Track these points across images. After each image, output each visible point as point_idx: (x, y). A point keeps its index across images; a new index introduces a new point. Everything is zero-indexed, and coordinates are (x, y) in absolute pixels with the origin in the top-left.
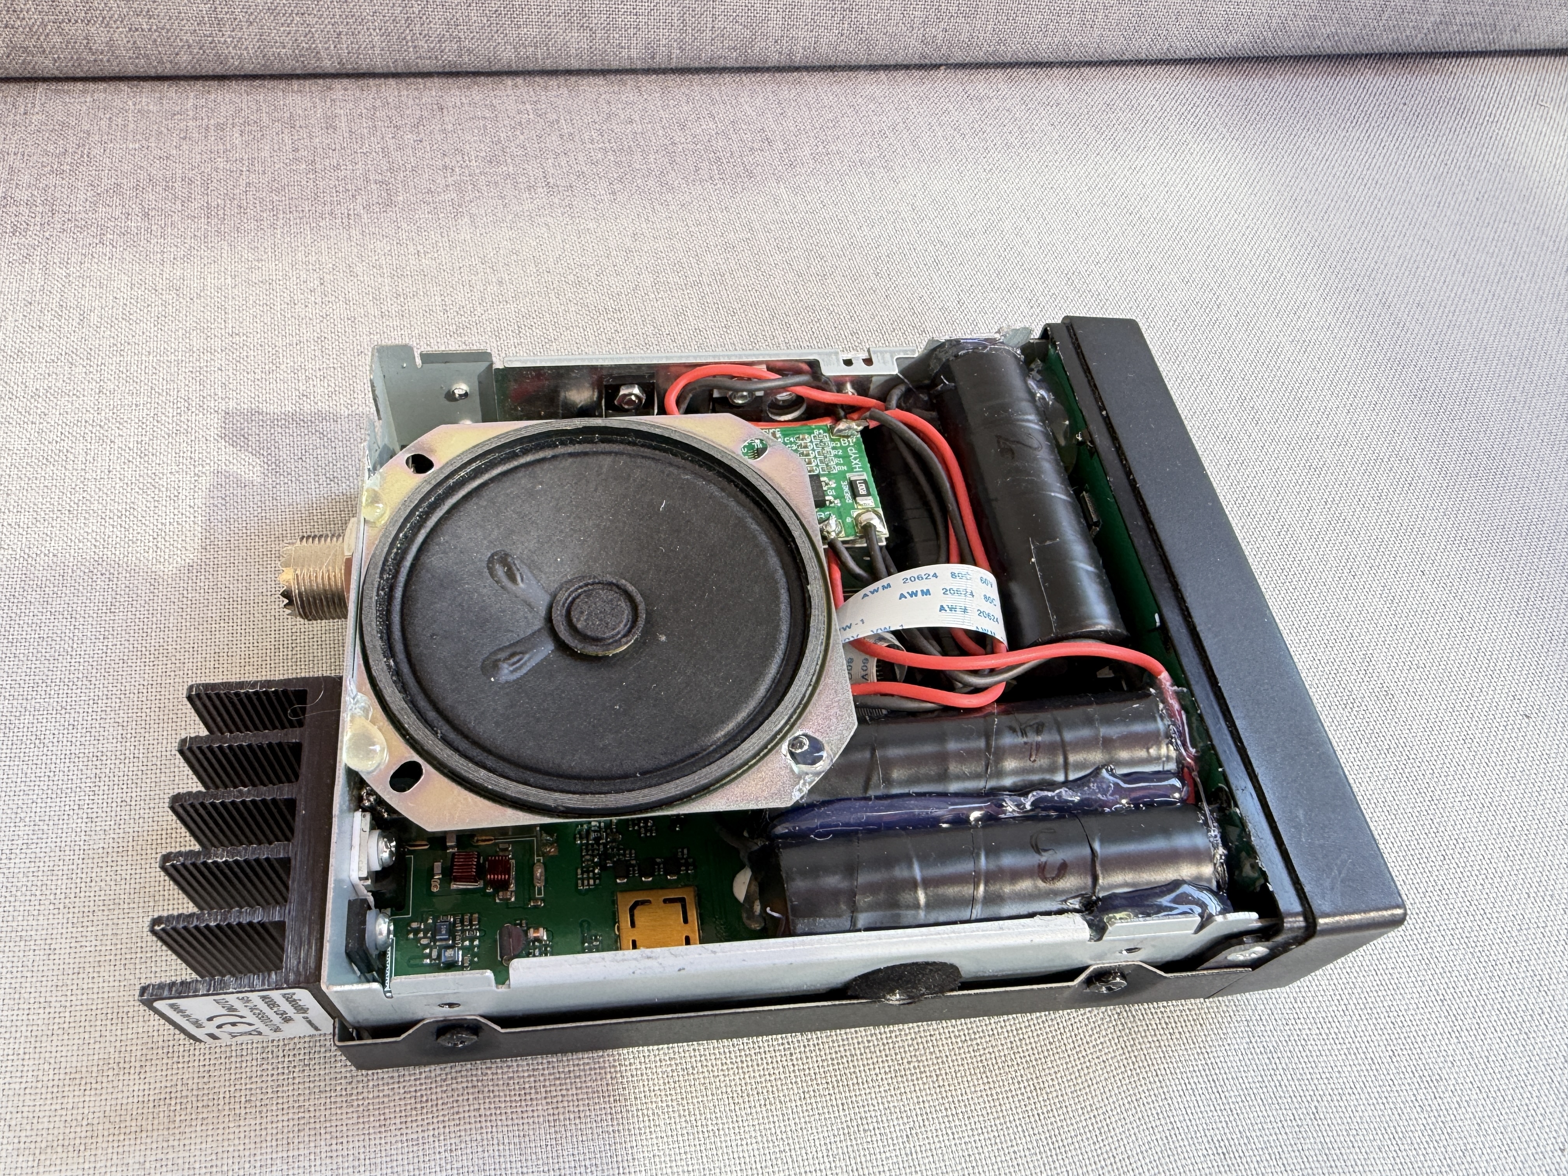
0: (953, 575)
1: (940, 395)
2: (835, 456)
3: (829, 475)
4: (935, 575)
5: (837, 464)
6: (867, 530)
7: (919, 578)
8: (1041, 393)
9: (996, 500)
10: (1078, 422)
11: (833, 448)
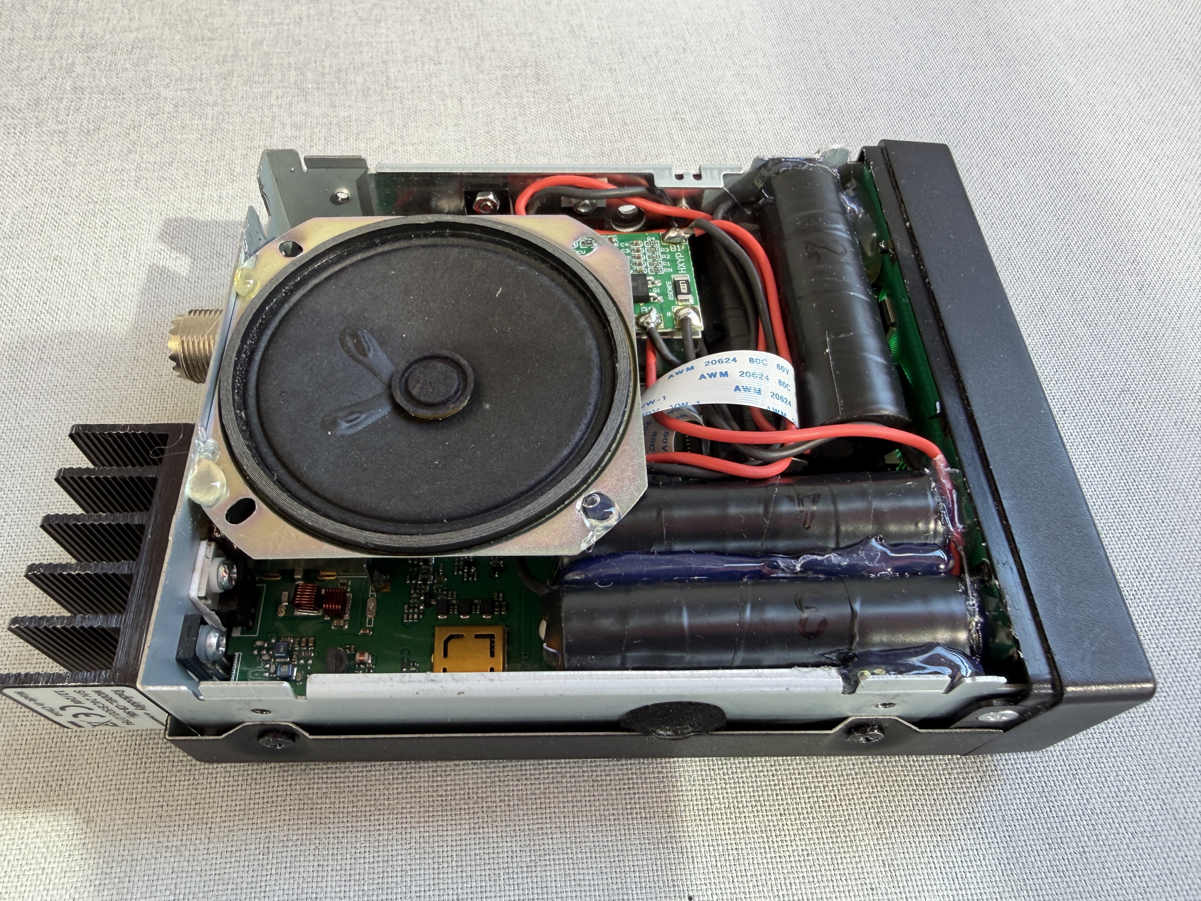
0: (751, 360)
1: (761, 209)
2: (664, 260)
3: (656, 276)
4: (735, 360)
5: (664, 267)
6: (683, 323)
7: (720, 361)
8: (851, 206)
9: (800, 298)
10: (885, 232)
11: (663, 253)
